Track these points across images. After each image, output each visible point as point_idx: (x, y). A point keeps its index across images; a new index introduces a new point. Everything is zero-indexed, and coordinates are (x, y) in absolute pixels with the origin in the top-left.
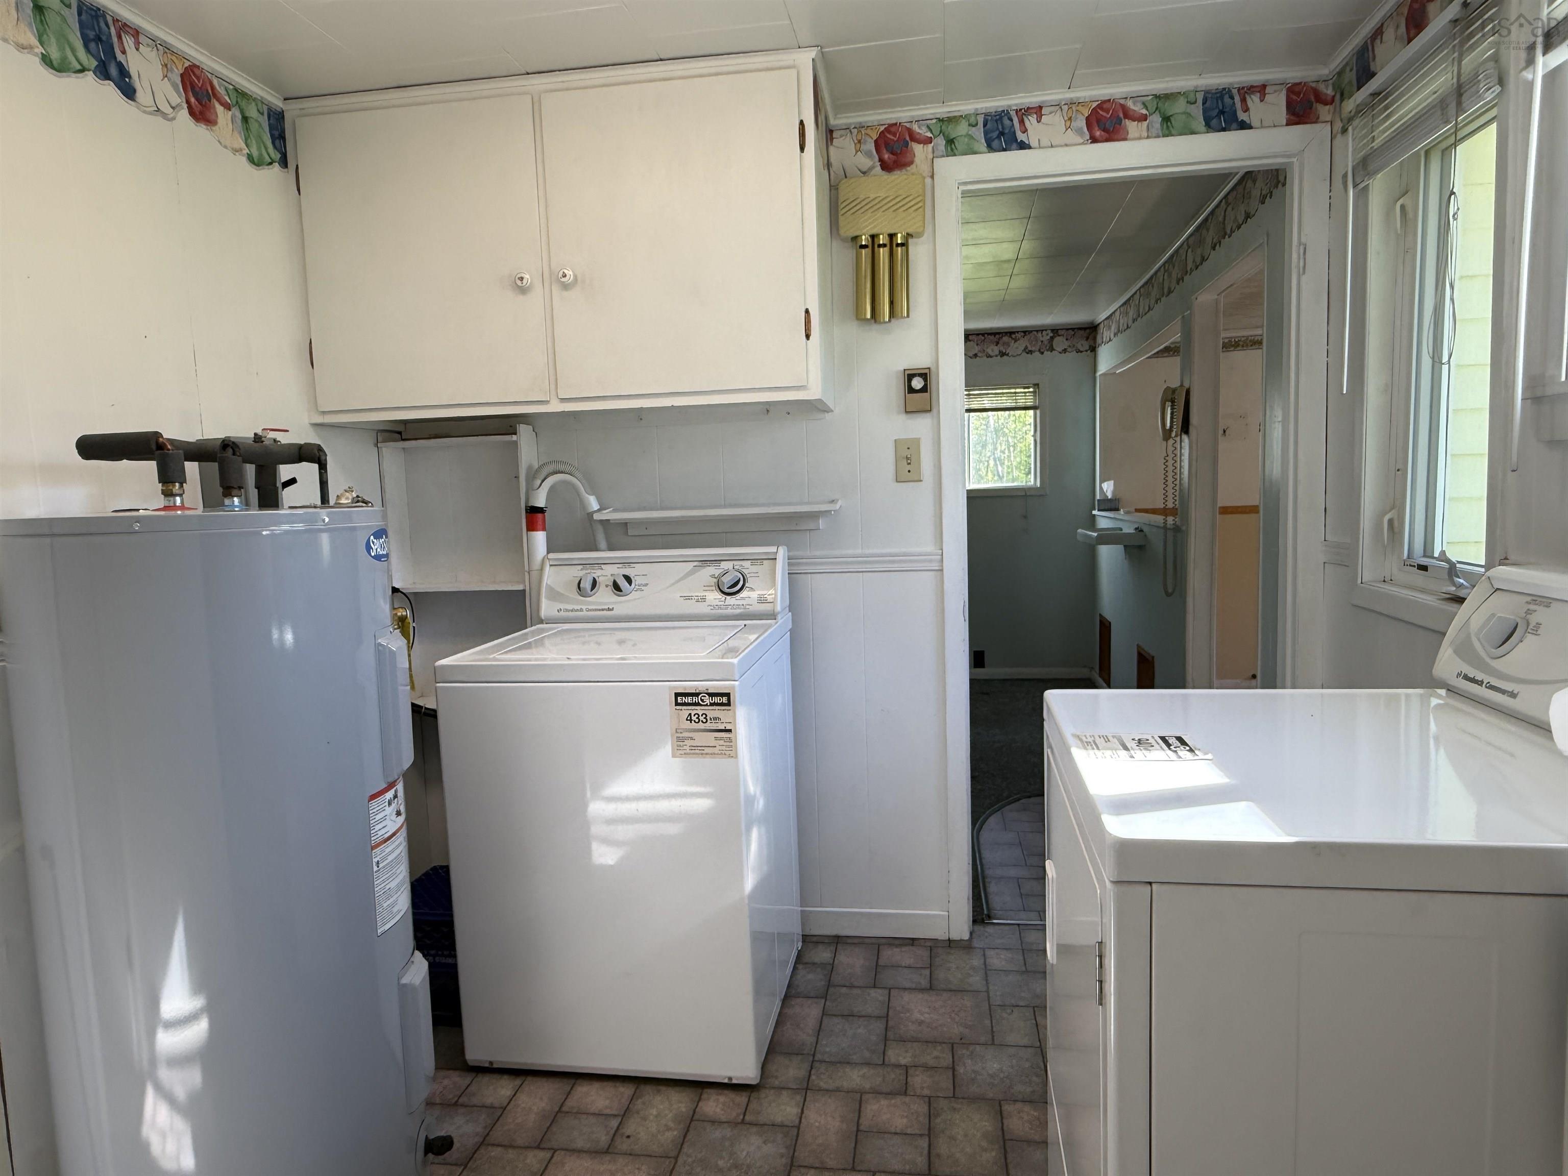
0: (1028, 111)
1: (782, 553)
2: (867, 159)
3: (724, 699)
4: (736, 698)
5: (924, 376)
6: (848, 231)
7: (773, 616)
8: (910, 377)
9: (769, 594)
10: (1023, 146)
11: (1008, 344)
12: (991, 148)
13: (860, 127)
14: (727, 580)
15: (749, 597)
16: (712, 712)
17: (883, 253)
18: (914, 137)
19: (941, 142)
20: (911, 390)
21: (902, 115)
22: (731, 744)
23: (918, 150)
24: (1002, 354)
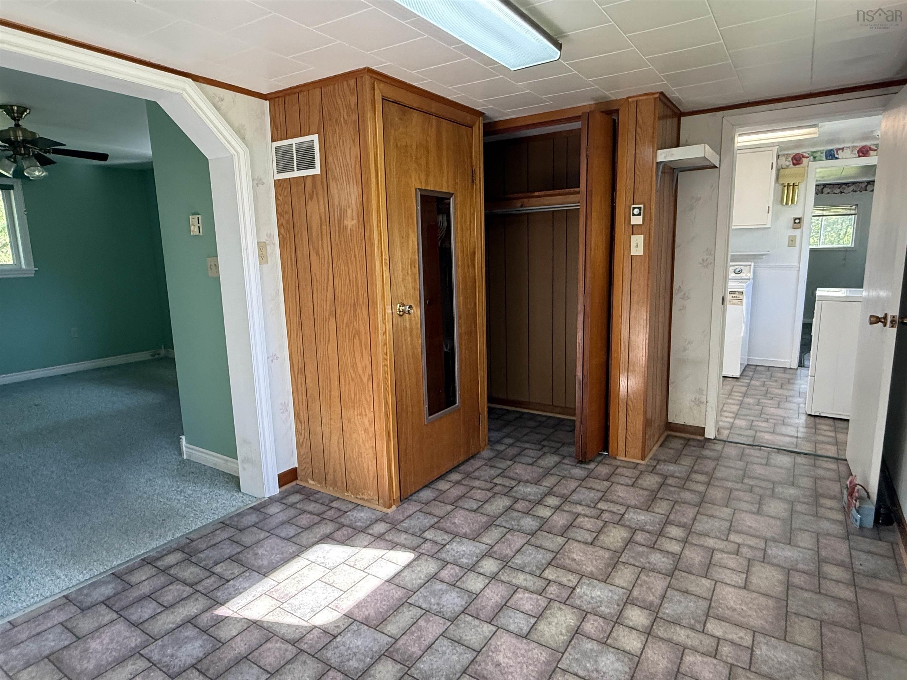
0: (839, 149)
1: (753, 264)
2: (789, 163)
3: (742, 293)
4: (744, 293)
5: (799, 219)
6: (781, 182)
7: (749, 279)
8: (795, 219)
9: (749, 275)
10: (837, 158)
11: (844, 188)
12: (827, 159)
13: (787, 154)
14: (737, 270)
15: (742, 275)
16: (738, 296)
17: (791, 187)
18: (804, 157)
19: (812, 158)
20: (795, 223)
21: (800, 151)
22: (742, 302)
23: (804, 159)
24: (841, 192)
